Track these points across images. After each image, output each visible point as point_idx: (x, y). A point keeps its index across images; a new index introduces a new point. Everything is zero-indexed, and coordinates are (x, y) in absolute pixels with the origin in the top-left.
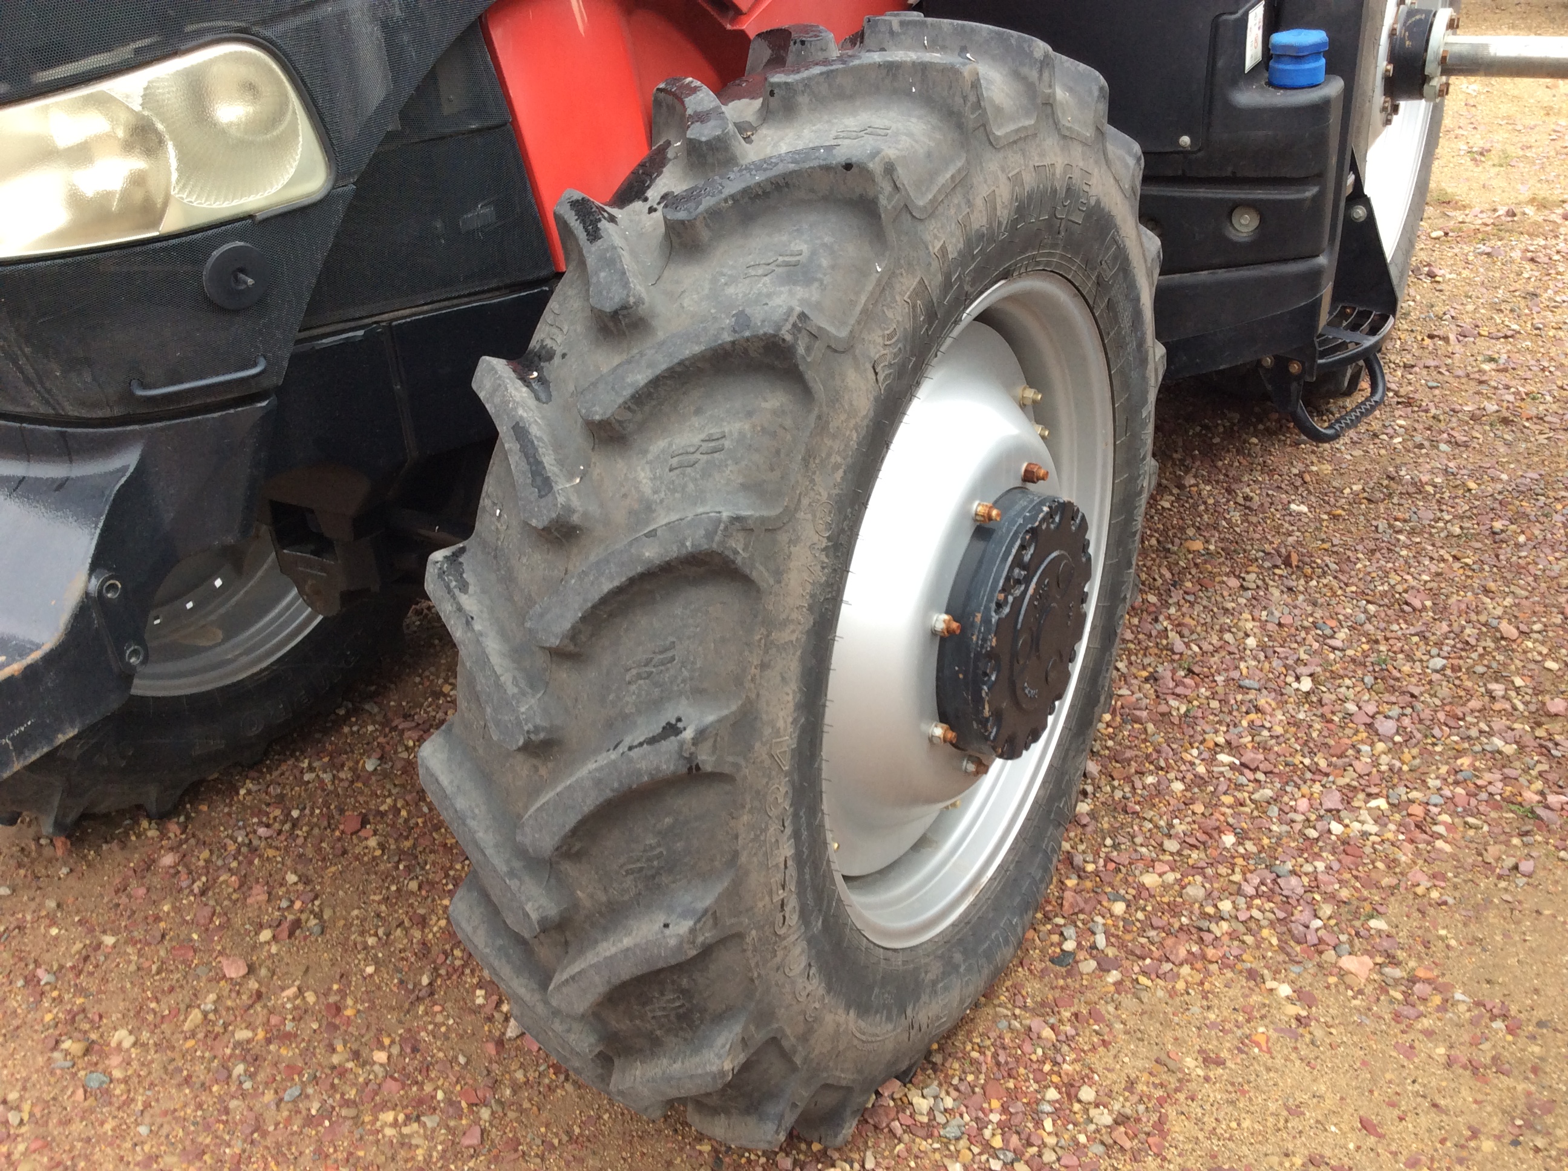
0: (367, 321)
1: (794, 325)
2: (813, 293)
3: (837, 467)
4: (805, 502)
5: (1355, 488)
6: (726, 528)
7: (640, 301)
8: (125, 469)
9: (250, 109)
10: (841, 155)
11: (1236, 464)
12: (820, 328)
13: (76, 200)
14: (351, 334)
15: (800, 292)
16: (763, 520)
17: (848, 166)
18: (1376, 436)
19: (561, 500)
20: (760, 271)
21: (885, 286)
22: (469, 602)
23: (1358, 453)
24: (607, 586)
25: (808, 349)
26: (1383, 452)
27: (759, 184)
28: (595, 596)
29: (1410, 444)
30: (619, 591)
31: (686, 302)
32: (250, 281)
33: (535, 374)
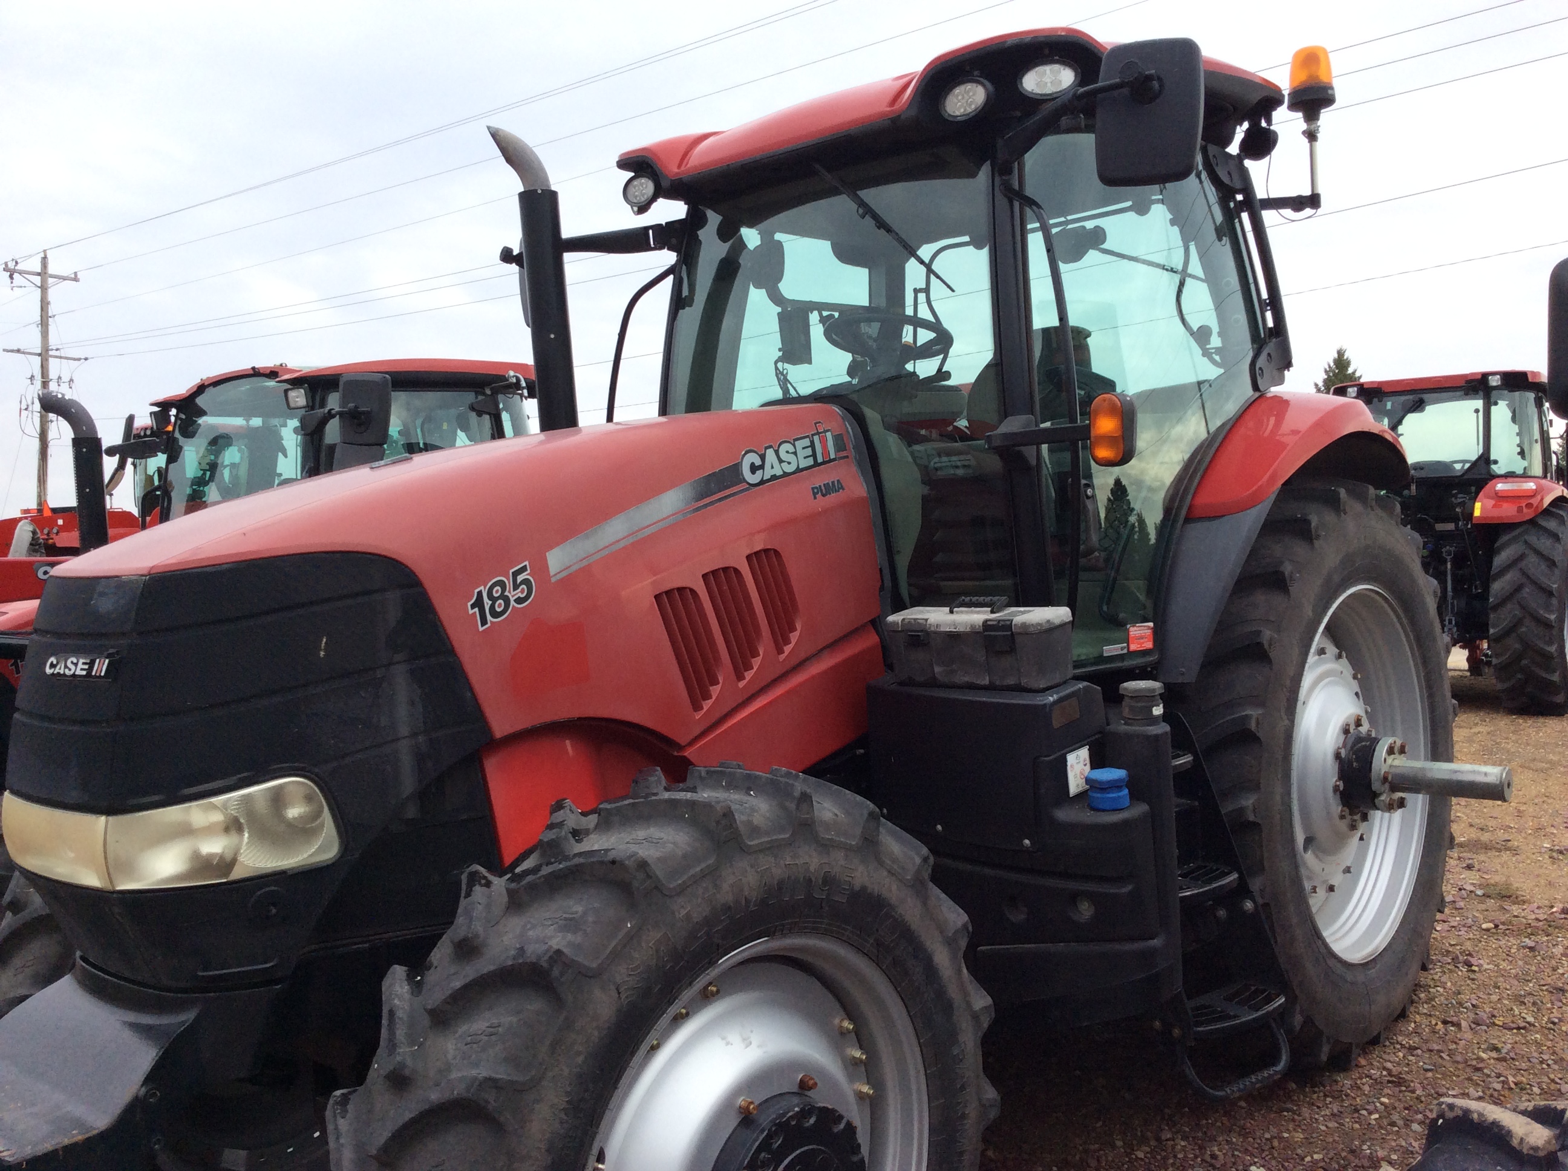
0: (371, 938)
1: (551, 957)
2: (578, 938)
3: (579, 1053)
4: (550, 1074)
5: (1316, 1156)
6: (480, 1085)
7: (477, 936)
8: (183, 1023)
9: (307, 809)
10: (611, 855)
11: (1219, 1124)
12: (573, 960)
13: (196, 856)
14: (360, 946)
15: (570, 937)
16: (512, 1082)
17: (613, 862)
18: (1357, 1111)
19: (399, 1058)
20: (550, 923)
21: (632, 938)
22: (343, 1124)
23: (1332, 1124)
24: (408, 1116)
25: (562, 974)
26: (1357, 1126)
27: (561, 870)
28: (400, 1122)
29: (1385, 1122)
30: (413, 1122)
31: (505, 939)
32: (274, 911)
33: (419, 978)
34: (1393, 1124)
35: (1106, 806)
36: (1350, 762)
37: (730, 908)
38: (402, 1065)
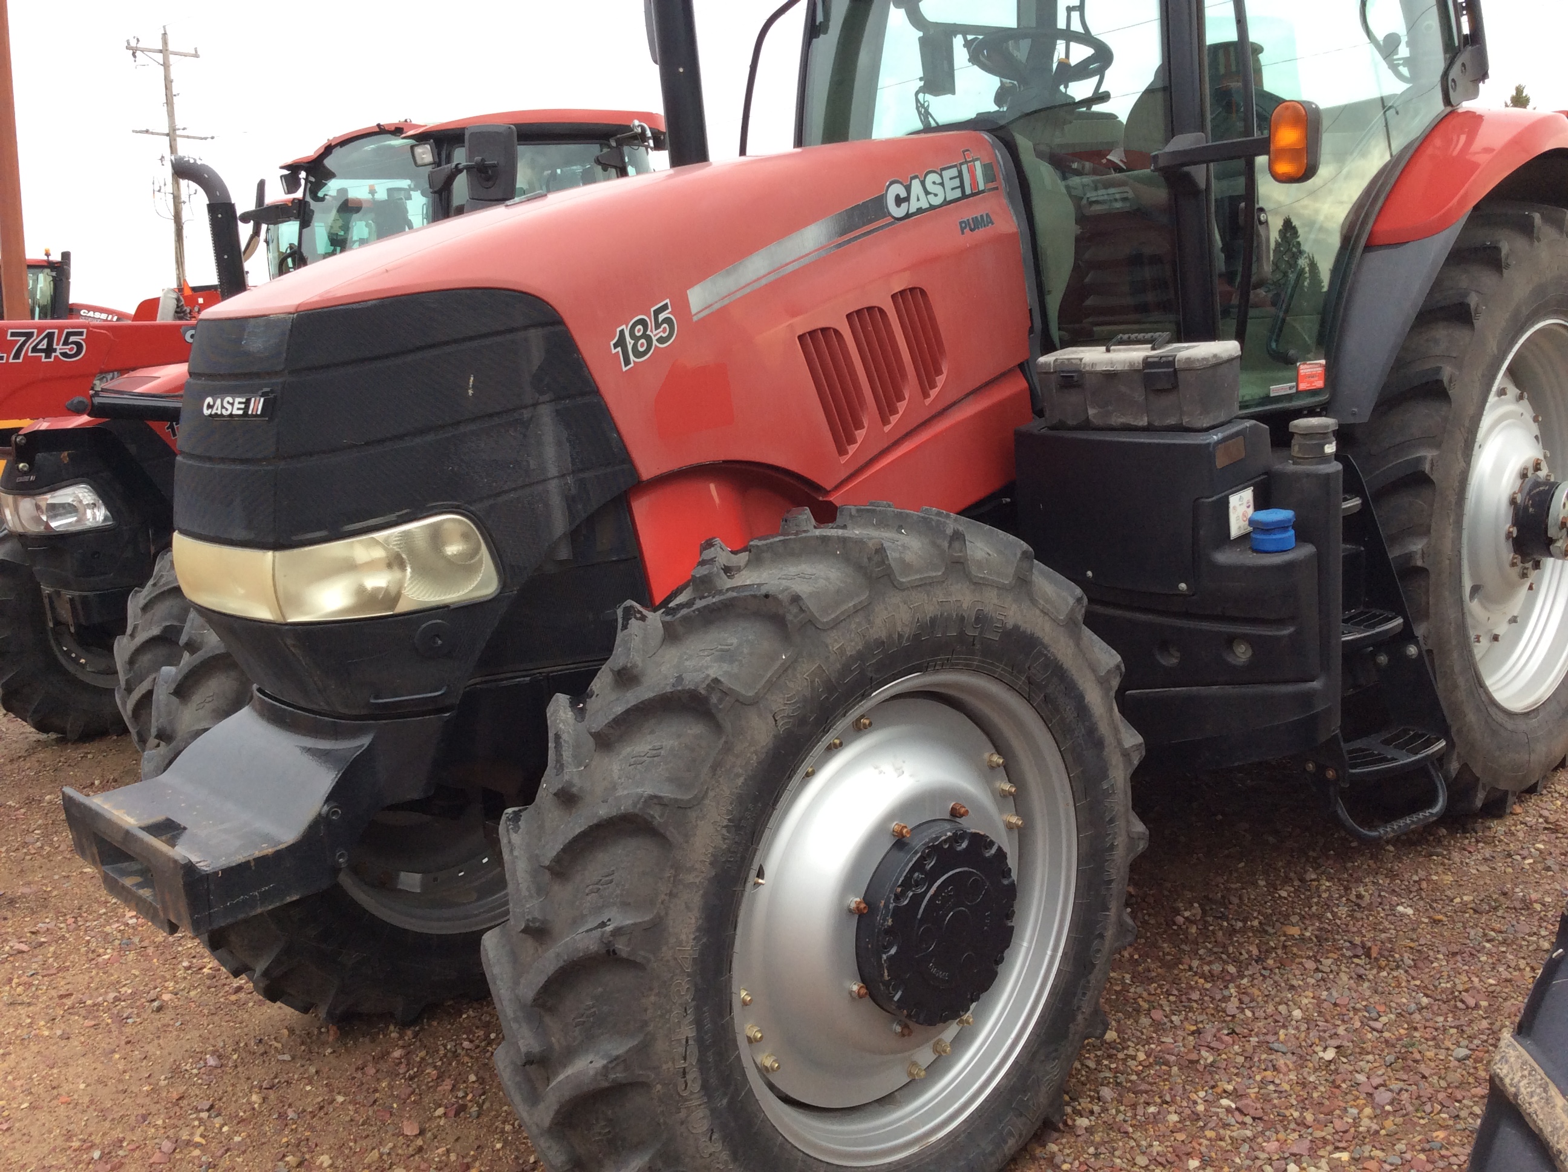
0: (532, 672)
1: (708, 685)
2: (735, 668)
3: (738, 776)
4: (711, 794)
6: (645, 801)
7: (635, 666)
8: (362, 746)
9: (465, 547)
10: (764, 590)
11: (1365, 866)
12: (730, 689)
13: (361, 591)
14: (522, 679)
15: (726, 667)
16: (676, 800)
17: (767, 596)
18: (1510, 856)
19: (567, 777)
20: (706, 653)
21: (787, 668)
22: (516, 838)
23: (1484, 868)
24: (578, 831)
25: (720, 700)
26: (1510, 870)
27: (714, 603)
28: (571, 836)
29: (1539, 866)
30: (583, 835)
31: (663, 668)
32: (440, 642)
33: (581, 705)
34: (1548, 869)
35: (1268, 547)
36: (1526, 508)
37: (883, 643)
38: (570, 784)
